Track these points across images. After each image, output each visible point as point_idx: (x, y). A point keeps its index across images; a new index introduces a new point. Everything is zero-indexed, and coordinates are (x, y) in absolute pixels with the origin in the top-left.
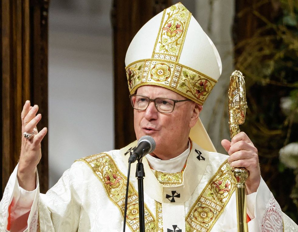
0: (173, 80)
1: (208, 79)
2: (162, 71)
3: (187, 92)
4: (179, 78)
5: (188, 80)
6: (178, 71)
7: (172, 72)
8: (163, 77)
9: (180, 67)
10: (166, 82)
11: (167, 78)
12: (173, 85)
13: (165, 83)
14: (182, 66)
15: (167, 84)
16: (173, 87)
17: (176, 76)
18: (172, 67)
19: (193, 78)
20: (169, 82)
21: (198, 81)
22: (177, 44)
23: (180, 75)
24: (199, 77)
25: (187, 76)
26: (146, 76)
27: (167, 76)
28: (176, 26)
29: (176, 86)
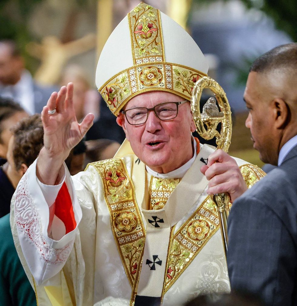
0: (167, 81)
1: (199, 74)
2: (152, 75)
3: (183, 92)
4: (172, 77)
5: (181, 78)
6: (168, 70)
7: (163, 73)
8: (156, 79)
9: (169, 66)
10: (160, 84)
11: (160, 80)
12: (169, 86)
13: (160, 86)
14: (171, 65)
15: (163, 86)
16: (169, 89)
17: (169, 76)
18: (161, 67)
19: (186, 75)
20: (164, 83)
21: (190, 77)
22: (156, 44)
23: (172, 74)
24: (191, 73)
25: (179, 74)
26: (136, 85)
27: (160, 78)
28: (148, 26)
29: (172, 86)
